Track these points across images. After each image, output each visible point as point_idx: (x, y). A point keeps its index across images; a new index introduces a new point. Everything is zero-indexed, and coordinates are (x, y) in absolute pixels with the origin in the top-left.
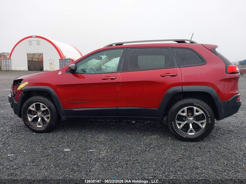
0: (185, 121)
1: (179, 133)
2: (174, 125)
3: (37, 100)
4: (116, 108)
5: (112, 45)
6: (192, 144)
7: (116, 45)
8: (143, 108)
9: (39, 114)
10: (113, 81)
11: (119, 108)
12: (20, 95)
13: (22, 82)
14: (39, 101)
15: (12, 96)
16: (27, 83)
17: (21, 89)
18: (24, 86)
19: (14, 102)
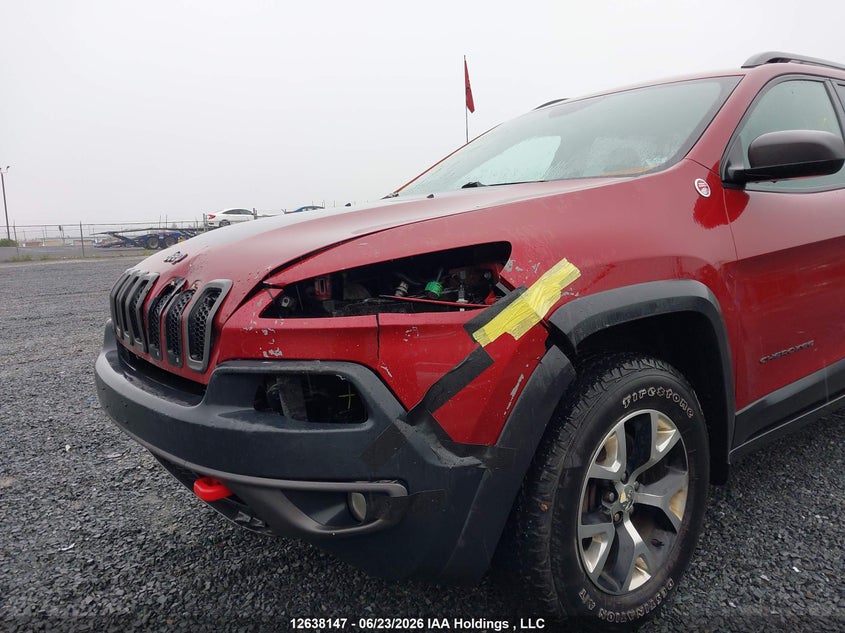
3: (644, 391)
9: (622, 498)
12: (520, 380)
13: (515, 264)
14: (653, 393)
15: (401, 418)
16: (571, 268)
17: (541, 322)
18: (555, 302)
19: (439, 458)
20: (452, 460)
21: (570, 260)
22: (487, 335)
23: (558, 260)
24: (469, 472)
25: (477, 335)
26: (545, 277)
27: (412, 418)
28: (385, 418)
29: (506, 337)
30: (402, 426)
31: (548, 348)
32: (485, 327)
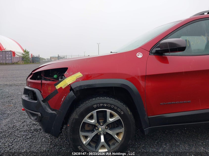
3: (102, 105)
5: (204, 14)
9: (100, 130)
12: (64, 97)
13: (67, 73)
14: (106, 106)
15: (42, 101)
16: (81, 74)
17: (68, 85)
18: (74, 81)
19: (48, 111)
20: (50, 111)
21: (81, 73)
22: (58, 87)
23: (78, 72)
24: (53, 114)
25: (56, 87)
26: (73, 76)
27: (43, 101)
28: (39, 100)
29: (61, 88)
30: (42, 102)
31: (70, 91)
32: (58, 85)
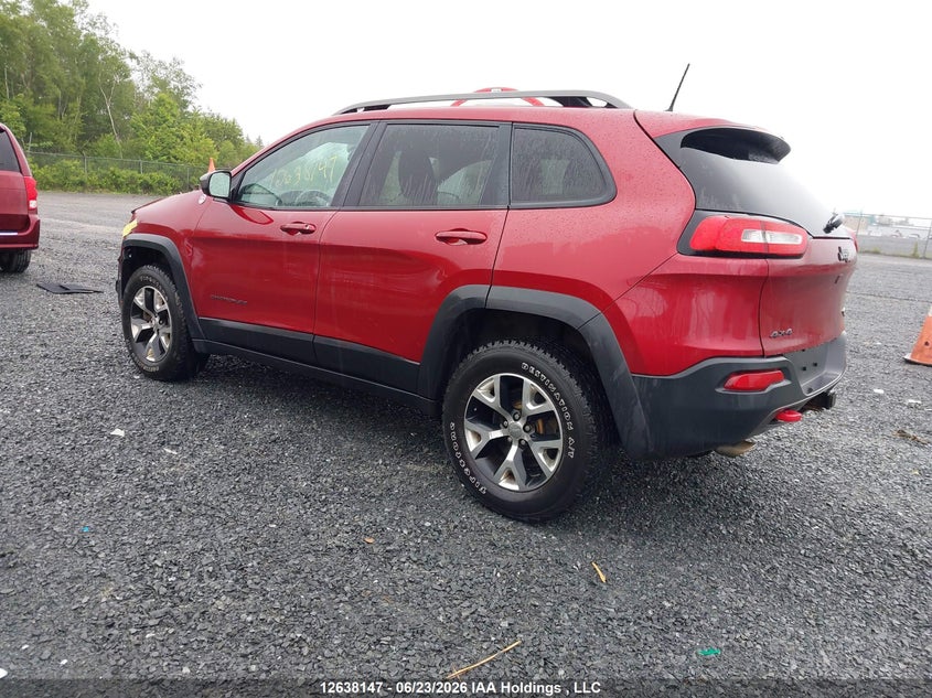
0: (499, 428)
1: (467, 470)
2: (454, 437)
4: (309, 338)
5: (355, 110)
6: (494, 522)
7: (367, 109)
8: (376, 351)
10: (307, 238)
11: (318, 340)
14: (151, 280)
